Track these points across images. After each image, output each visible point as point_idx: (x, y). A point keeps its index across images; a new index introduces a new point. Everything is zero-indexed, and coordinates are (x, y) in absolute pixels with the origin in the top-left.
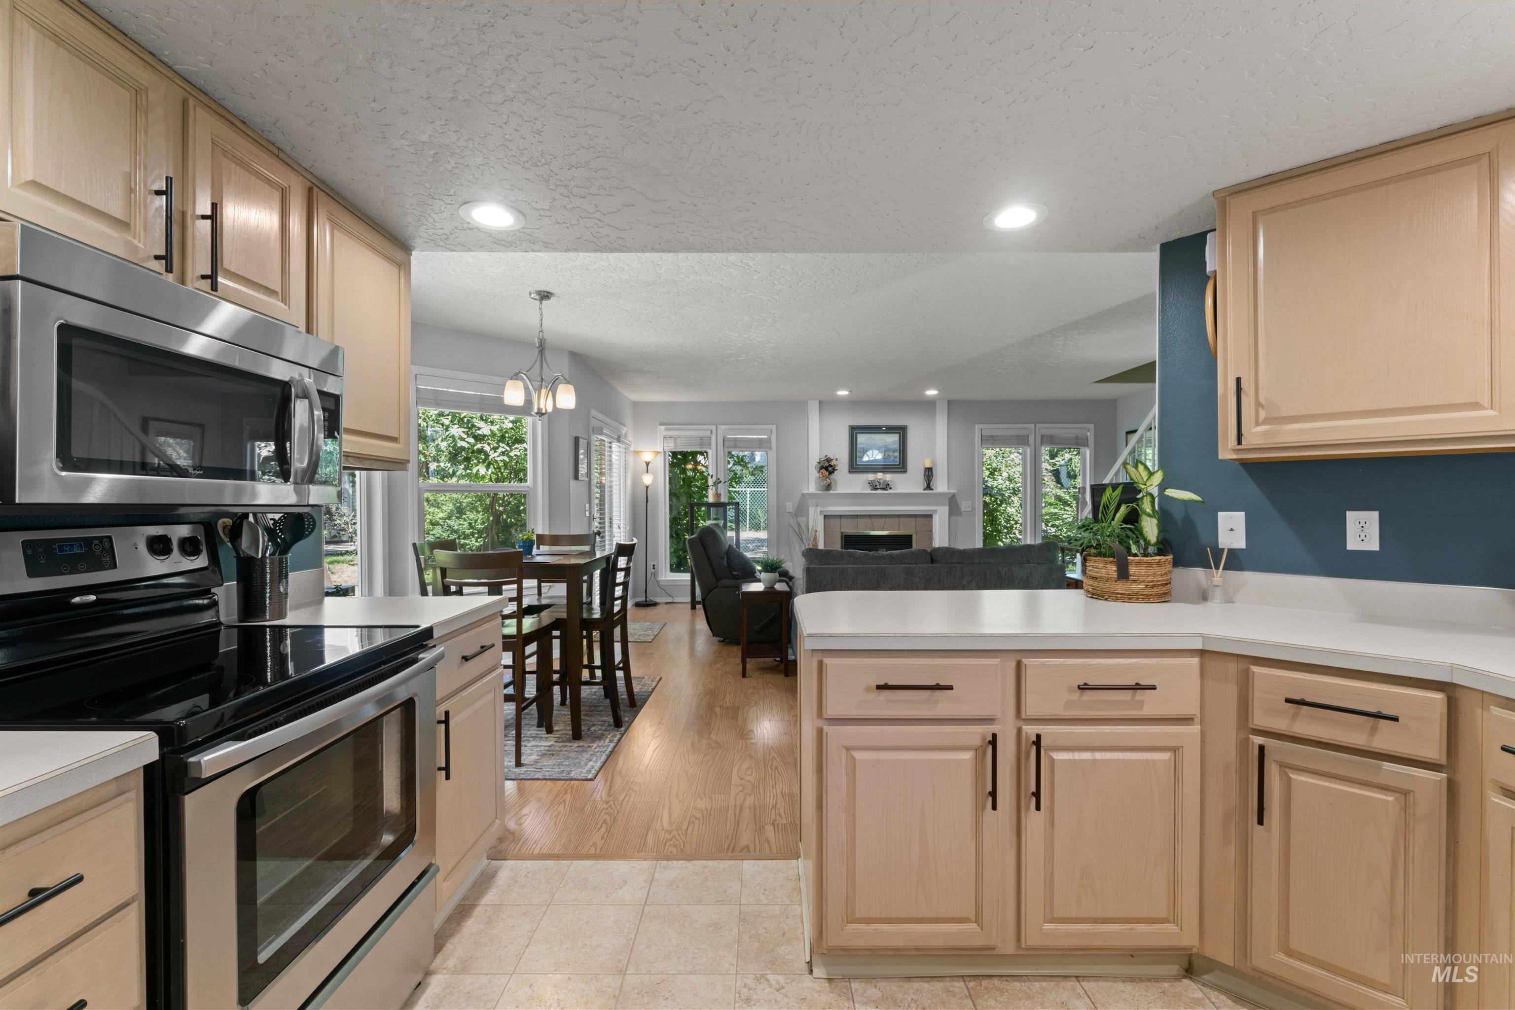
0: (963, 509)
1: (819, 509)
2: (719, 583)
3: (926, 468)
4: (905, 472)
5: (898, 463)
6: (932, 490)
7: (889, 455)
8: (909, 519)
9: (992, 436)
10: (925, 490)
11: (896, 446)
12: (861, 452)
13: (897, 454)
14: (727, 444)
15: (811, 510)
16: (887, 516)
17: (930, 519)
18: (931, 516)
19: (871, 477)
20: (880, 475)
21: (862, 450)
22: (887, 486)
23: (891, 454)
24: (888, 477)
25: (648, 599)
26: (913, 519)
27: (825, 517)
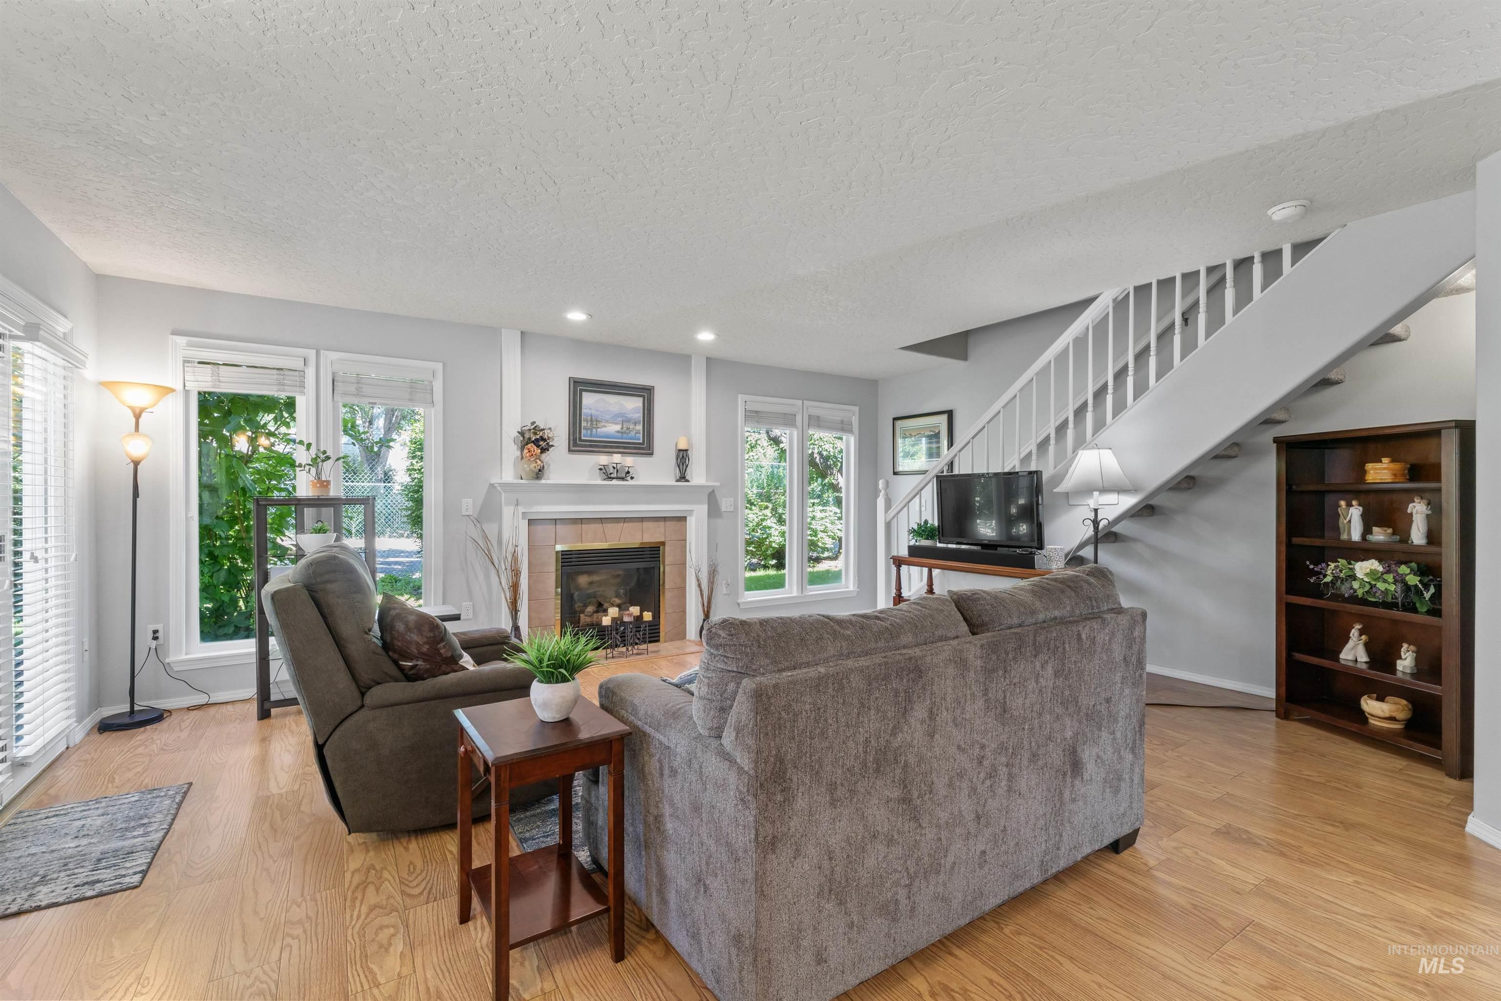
0: (723, 509)
1: (521, 509)
2: (368, 700)
3: (680, 450)
4: (652, 454)
5: (641, 441)
6: (688, 481)
7: (628, 429)
8: (656, 524)
9: (756, 412)
10: (677, 481)
11: (639, 416)
12: (587, 421)
13: (639, 427)
14: (339, 386)
15: (507, 511)
16: (625, 520)
17: (683, 523)
18: (684, 519)
19: (603, 459)
20: (617, 458)
21: (589, 418)
22: (626, 475)
23: (632, 426)
24: (629, 461)
25: (136, 708)
26: (662, 524)
27: (530, 522)
